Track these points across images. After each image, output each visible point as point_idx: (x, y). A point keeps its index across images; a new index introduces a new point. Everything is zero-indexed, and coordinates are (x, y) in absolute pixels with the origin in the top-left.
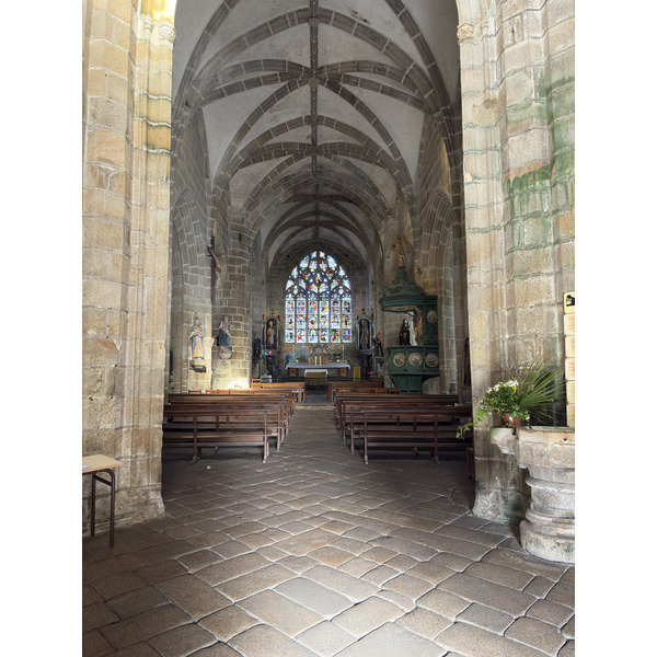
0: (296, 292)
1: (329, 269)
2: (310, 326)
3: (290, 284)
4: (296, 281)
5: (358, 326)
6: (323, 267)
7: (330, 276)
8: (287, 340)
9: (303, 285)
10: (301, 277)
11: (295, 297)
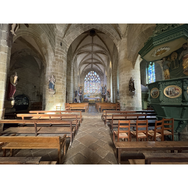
0: (87, 80)
1: (95, 75)
2: (90, 88)
3: (86, 78)
4: (87, 78)
5: (102, 88)
6: (93, 75)
7: (95, 77)
8: (85, 92)
9: (89, 79)
10: (88, 77)
11: (87, 82)
